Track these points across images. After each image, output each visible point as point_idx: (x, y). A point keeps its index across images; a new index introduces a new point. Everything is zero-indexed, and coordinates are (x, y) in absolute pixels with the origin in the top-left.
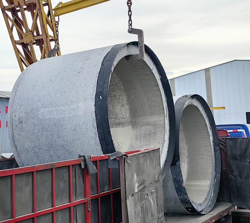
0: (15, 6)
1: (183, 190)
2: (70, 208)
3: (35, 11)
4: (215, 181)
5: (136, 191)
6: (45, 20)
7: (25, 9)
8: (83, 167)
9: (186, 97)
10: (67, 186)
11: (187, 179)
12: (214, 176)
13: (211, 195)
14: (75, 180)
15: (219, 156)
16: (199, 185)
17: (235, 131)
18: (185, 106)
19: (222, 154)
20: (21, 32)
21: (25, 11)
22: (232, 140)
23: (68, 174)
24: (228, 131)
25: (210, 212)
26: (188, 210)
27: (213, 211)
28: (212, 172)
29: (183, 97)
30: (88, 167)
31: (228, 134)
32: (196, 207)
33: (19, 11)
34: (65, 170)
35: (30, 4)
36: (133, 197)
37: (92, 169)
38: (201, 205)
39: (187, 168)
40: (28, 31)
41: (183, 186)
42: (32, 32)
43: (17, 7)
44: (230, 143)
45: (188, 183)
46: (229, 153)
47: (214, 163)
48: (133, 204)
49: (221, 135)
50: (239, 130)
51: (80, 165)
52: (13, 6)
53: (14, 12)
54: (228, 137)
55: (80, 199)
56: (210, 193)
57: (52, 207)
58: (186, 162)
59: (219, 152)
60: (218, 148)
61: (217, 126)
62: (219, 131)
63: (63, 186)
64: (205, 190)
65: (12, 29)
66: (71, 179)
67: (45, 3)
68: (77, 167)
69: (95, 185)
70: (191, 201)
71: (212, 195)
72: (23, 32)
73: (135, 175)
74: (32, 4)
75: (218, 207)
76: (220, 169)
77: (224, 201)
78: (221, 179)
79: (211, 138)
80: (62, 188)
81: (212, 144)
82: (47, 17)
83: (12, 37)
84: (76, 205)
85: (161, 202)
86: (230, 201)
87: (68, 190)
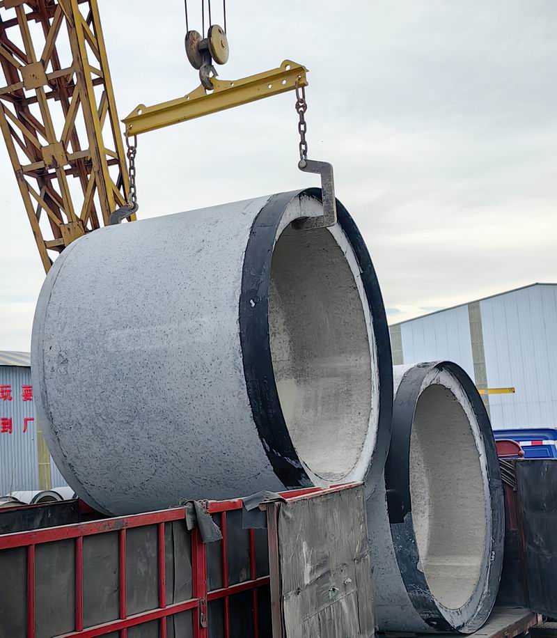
0: (45, 165)
1: (419, 577)
2: (160, 620)
3: (89, 176)
4: (493, 557)
5: (307, 581)
6: (110, 196)
7: (67, 172)
8: (190, 526)
9: (424, 366)
10: (153, 571)
11: (428, 552)
12: (489, 545)
13: (484, 590)
14: (171, 555)
15: (500, 501)
16: (457, 567)
17: (538, 443)
18: (423, 387)
19: (508, 496)
20: (58, 222)
21: (67, 177)
22: (529, 465)
23: (155, 543)
24: (522, 444)
25: (481, 628)
26: (431, 625)
27: (487, 626)
28: (486, 537)
29: (418, 366)
30: (202, 526)
31: (520, 450)
32: (448, 618)
33: (54, 175)
34: (148, 534)
35: (79, 161)
36: (300, 595)
37: (211, 531)
38: (459, 612)
39: (430, 528)
40: (74, 219)
41: (418, 569)
42: (82, 221)
43: (51, 167)
44: (525, 470)
45: (431, 562)
46: (523, 493)
47: (489, 517)
48: (298, 611)
49: (505, 454)
50: (545, 442)
51: (183, 522)
52: (40, 165)
53: (43, 178)
54: (521, 457)
55: (183, 601)
56: (481, 584)
57: (120, 619)
58: (427, 514)
59: (499, 491)
60: (497, 483)
61: (494, 431)
62: (501, 444)
63: (143, 571)
64: (469, 579)
65: (38, 216)
66: (163, 555)
67: (111, 158)
68: (177, 527)
69: (217, 567)
70: (437, 603)
71: (486, 590)
72: (62, 223)
73: (304, 544)
74: (83, 161)
75: (499, 617)
76: (503, 530)
77: (513, 604)
78: (505, 553)
79: (483, 461)
80: (143, 574)
81: (485, 473)
82: (116, 189)
83: (37, 234)
84: (173, 615)
85: (368, 606)
86: (527, 605)
87: (155, 579)
